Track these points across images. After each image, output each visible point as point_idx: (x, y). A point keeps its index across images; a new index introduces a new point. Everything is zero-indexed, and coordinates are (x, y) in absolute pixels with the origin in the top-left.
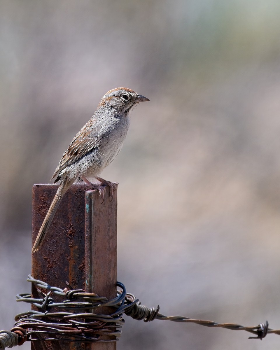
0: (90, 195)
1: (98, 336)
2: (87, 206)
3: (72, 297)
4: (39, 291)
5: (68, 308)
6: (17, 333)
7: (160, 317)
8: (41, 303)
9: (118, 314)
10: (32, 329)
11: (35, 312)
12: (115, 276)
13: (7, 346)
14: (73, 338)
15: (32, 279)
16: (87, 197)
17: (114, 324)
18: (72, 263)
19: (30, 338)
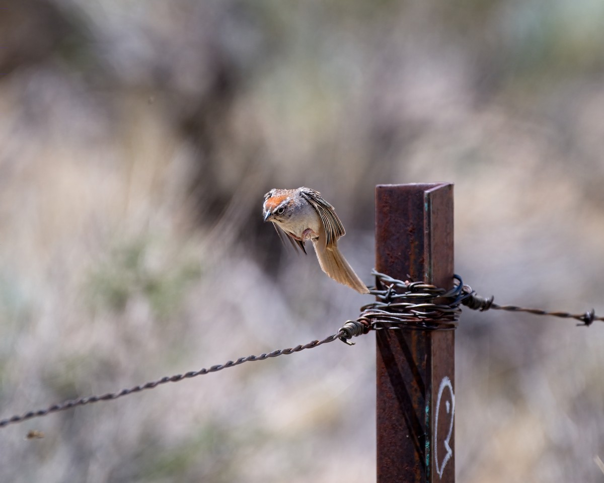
0: (429, 194)
1: (437, 325)
2: (426, 205)
3: (413, 289)
4: (383, 284)
5: (409, 299)
6: (362, 323)
7: (495, 307)
8: (384, 295)
9: (455, 304)
10: (376, 319)
11: (379, 303)
12: (452, 269)
13: (354, 335)
14: (414, 327)
15: (376, 273)
16: (425, 196)
17: (452, 313)
18: (412, 257)
19: (375, 327)
